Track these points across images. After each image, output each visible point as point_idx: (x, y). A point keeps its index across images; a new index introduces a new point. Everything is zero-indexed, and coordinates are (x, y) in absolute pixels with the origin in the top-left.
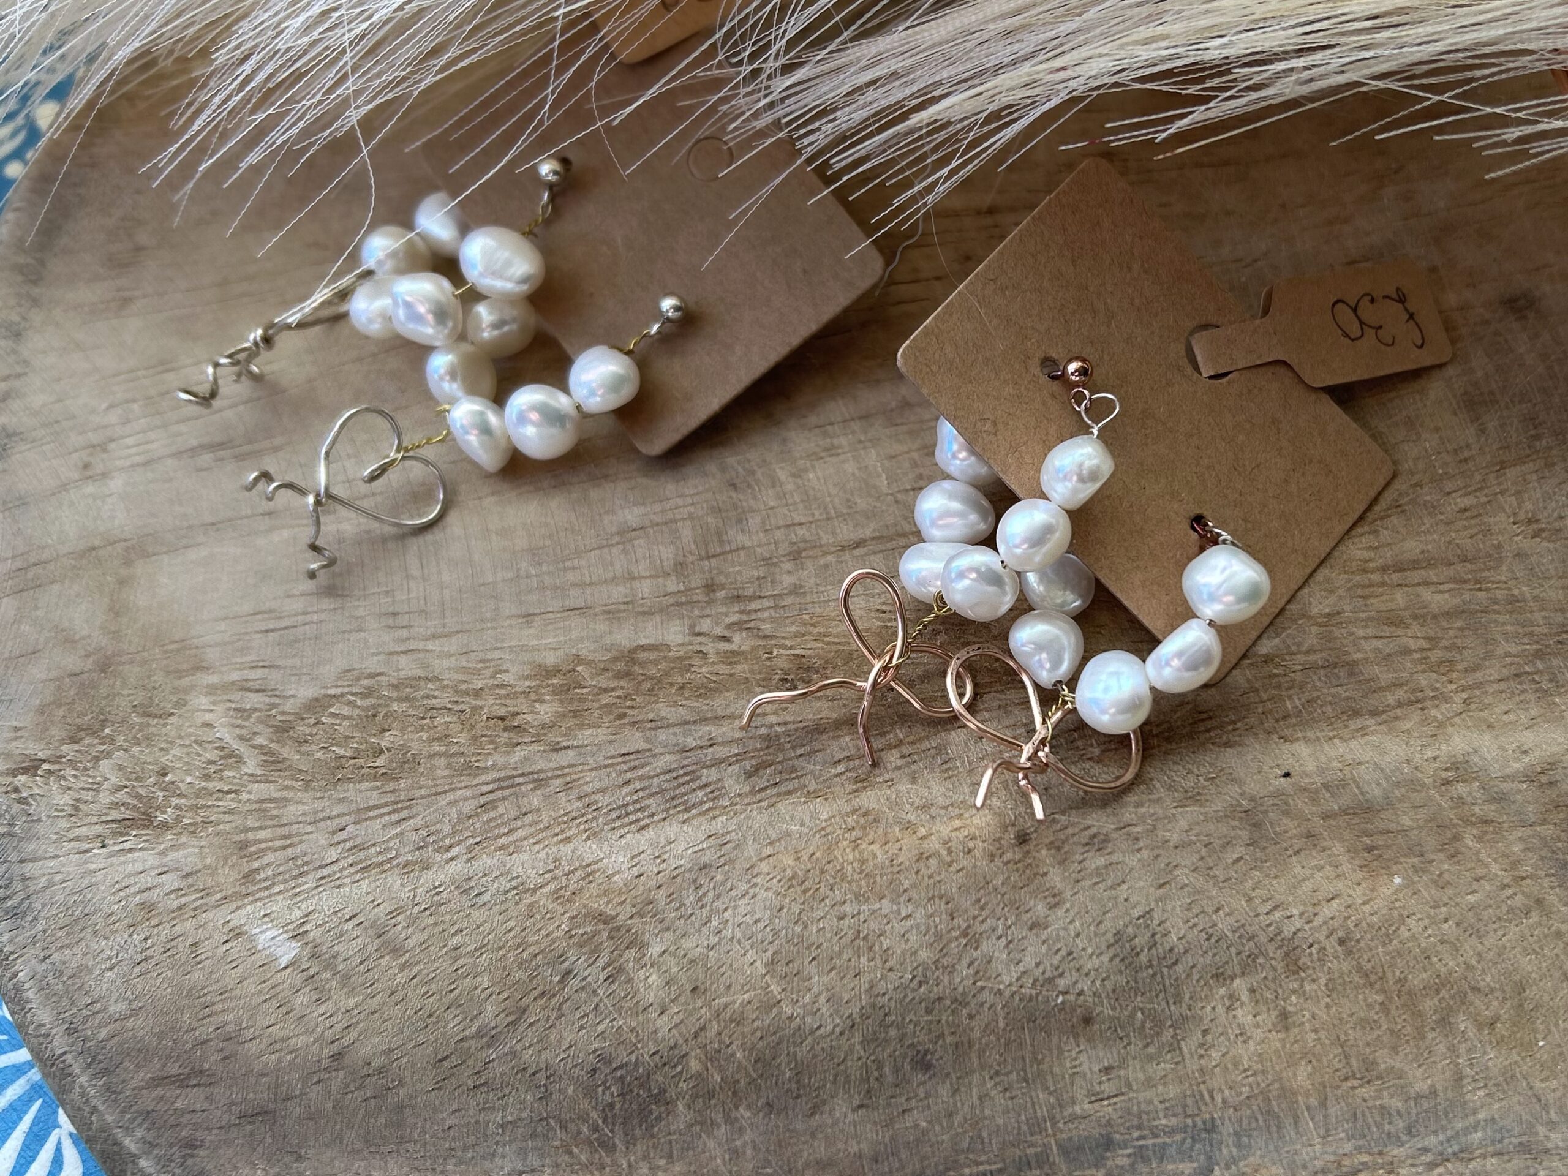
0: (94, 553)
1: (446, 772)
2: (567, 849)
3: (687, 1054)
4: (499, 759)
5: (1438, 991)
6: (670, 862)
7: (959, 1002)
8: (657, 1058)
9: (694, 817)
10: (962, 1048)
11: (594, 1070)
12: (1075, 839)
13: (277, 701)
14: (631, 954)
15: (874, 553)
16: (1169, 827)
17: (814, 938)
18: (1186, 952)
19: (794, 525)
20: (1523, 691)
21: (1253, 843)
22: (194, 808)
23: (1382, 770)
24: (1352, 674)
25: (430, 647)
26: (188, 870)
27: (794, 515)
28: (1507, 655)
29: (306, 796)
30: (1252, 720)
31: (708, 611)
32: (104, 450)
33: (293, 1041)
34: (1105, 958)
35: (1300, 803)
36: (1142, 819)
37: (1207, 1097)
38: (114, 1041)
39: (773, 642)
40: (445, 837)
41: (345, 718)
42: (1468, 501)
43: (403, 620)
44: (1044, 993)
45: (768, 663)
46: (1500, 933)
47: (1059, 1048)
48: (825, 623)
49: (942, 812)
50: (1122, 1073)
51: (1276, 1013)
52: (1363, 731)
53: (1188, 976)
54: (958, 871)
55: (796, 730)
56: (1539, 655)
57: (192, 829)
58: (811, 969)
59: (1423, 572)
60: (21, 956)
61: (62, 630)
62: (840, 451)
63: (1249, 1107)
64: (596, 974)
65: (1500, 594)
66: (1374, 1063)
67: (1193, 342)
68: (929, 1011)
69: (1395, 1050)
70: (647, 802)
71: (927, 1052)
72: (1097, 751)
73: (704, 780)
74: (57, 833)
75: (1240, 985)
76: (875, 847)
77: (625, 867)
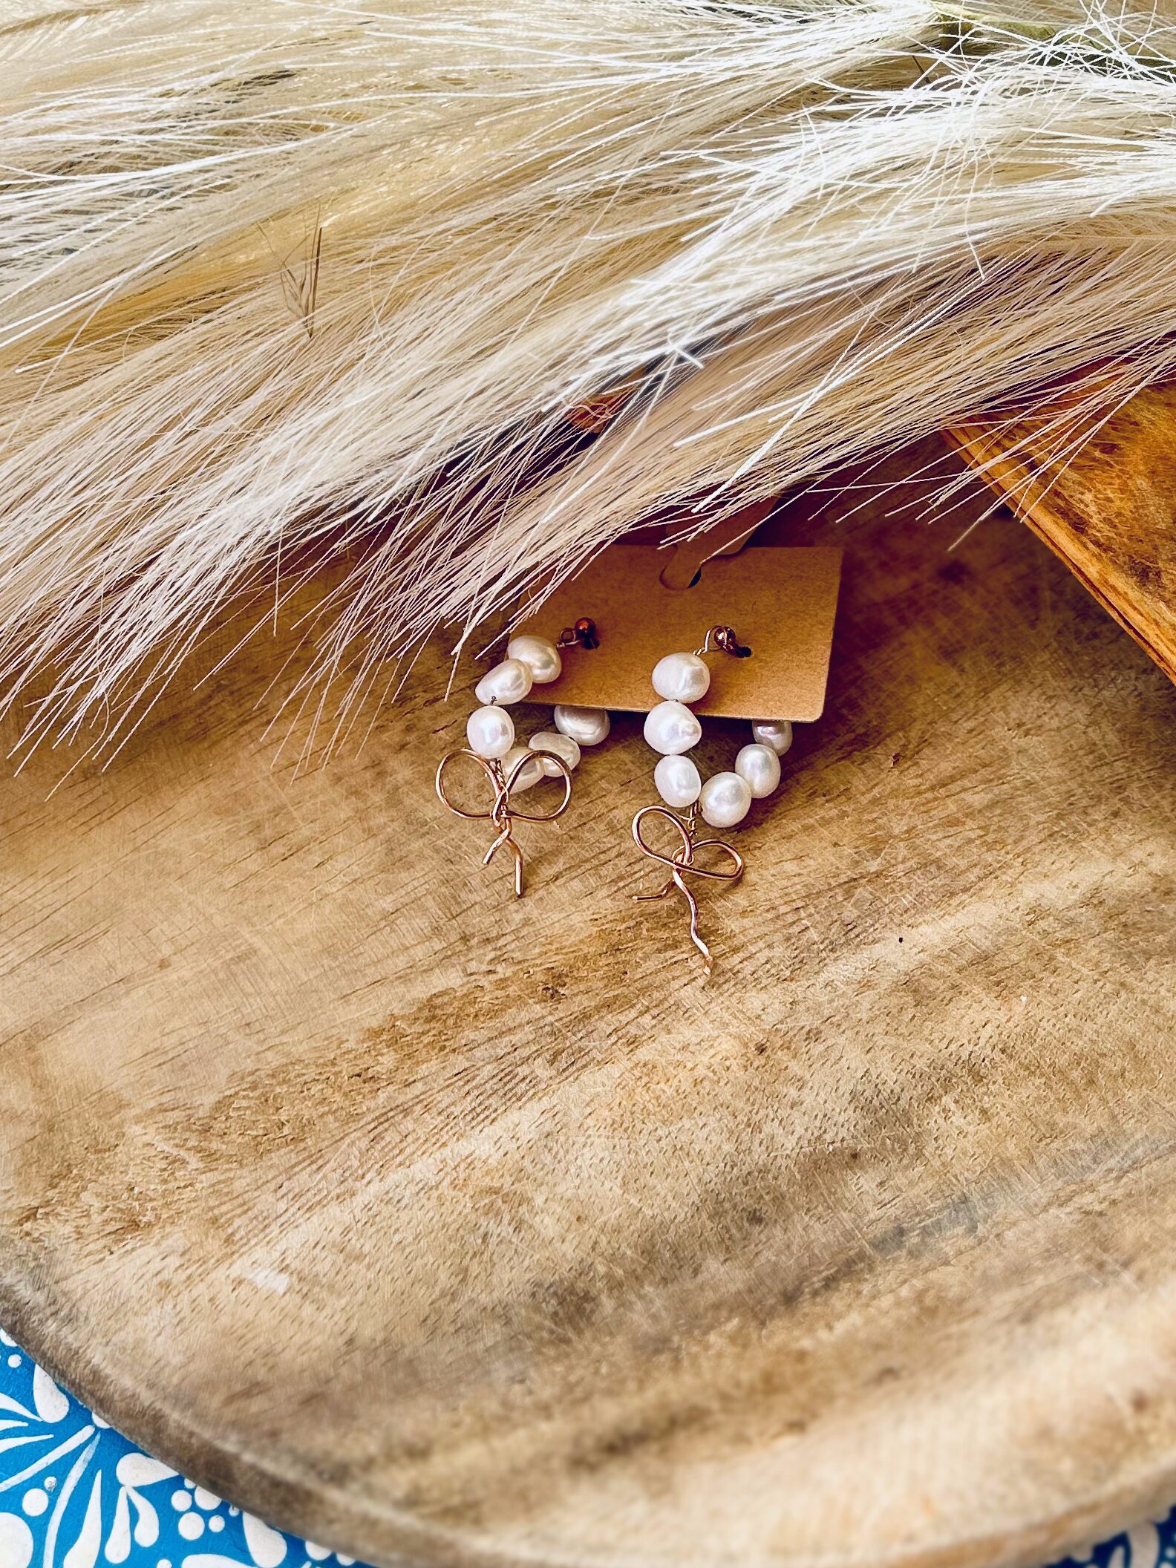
1: (337, 1124)
2: (446, 1151)
3: (593, 1263)
4: (369, 1103)
6: (523, 1138)
7: (764, 1171)
8: (573, 1272)
10: (778, 1201)
11: (533, 1294)
12: (797, 1038)
14: (523, 1209)
16: (858, 1010)
17: (646, 1160)
18: (902, 1090)
22: (167, 1205)
25: (284, 1040)
26: (181, 1250)
31: (471, 956)
34: (850, 1111)
37: (954, 1181)
39: (527, 964)
40: (356, 1170)
41: (245, 1109)
43: (256, 1027)
44: (818, 1147)
45: (529, 980)
47: (843, 1180)
48: (559, 939)
49: (698, 1048)
50: (891, 1183)
51: (978, 1111)
53: (910, 1105)
54: (726, 1084)
57: (170, 1220)
58: (652, 1181)
63: (985, 1178)
64: (506, 1230)
66: (1055, 1124)
68: (745, 1183)
69: (1065, 1111)
71: (755, 1210)
73: (521, 1076)
74: (73, 1254)
75: (947, 1101)
76: (662, 1085)
77: (493, 1150)
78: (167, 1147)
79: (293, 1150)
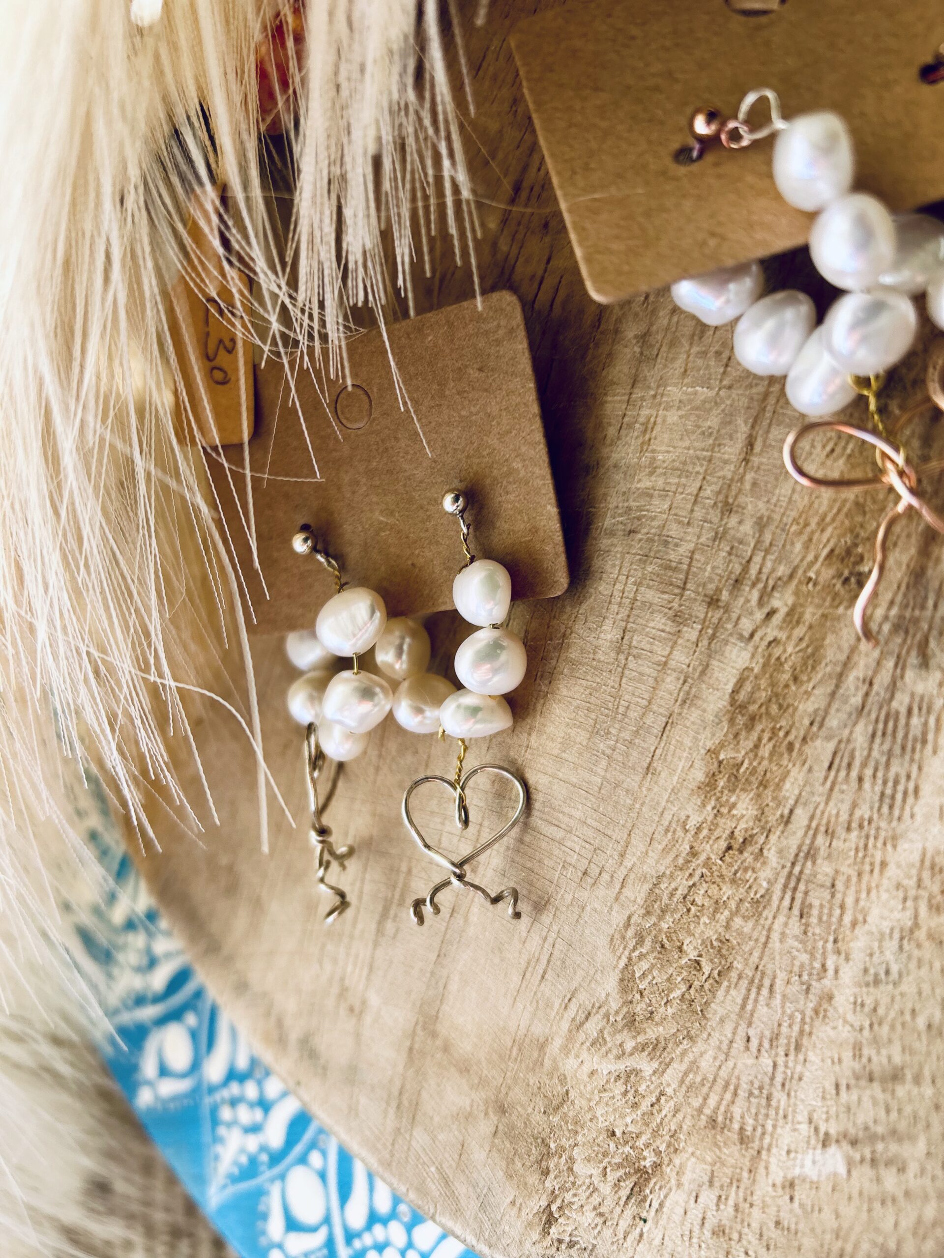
0: (414, 1051)
1: (750, 924)
2: (892, 871)
4: (765, 874)
9: (936, 739)
15: (768, 432)
19: (697, 495)
25: (629, 865)
27: (688, 491)
29: (700, 1046)
31: (734, 616)
32: (347, 989)
33: (926, 1217)
39: (800, 572)
40: (811, 964)
41: (650, 970)
43: (594, 870)
45: (819, 588)
48: (811, 512)
55: (905, 595)
57: (672, 1149)
61: (458, 1115)
62: (652, 420)
70: (891, 775)
73: (903, 710)
74: (613, 1243)
78: (608, 1066)
79: (729, 987)
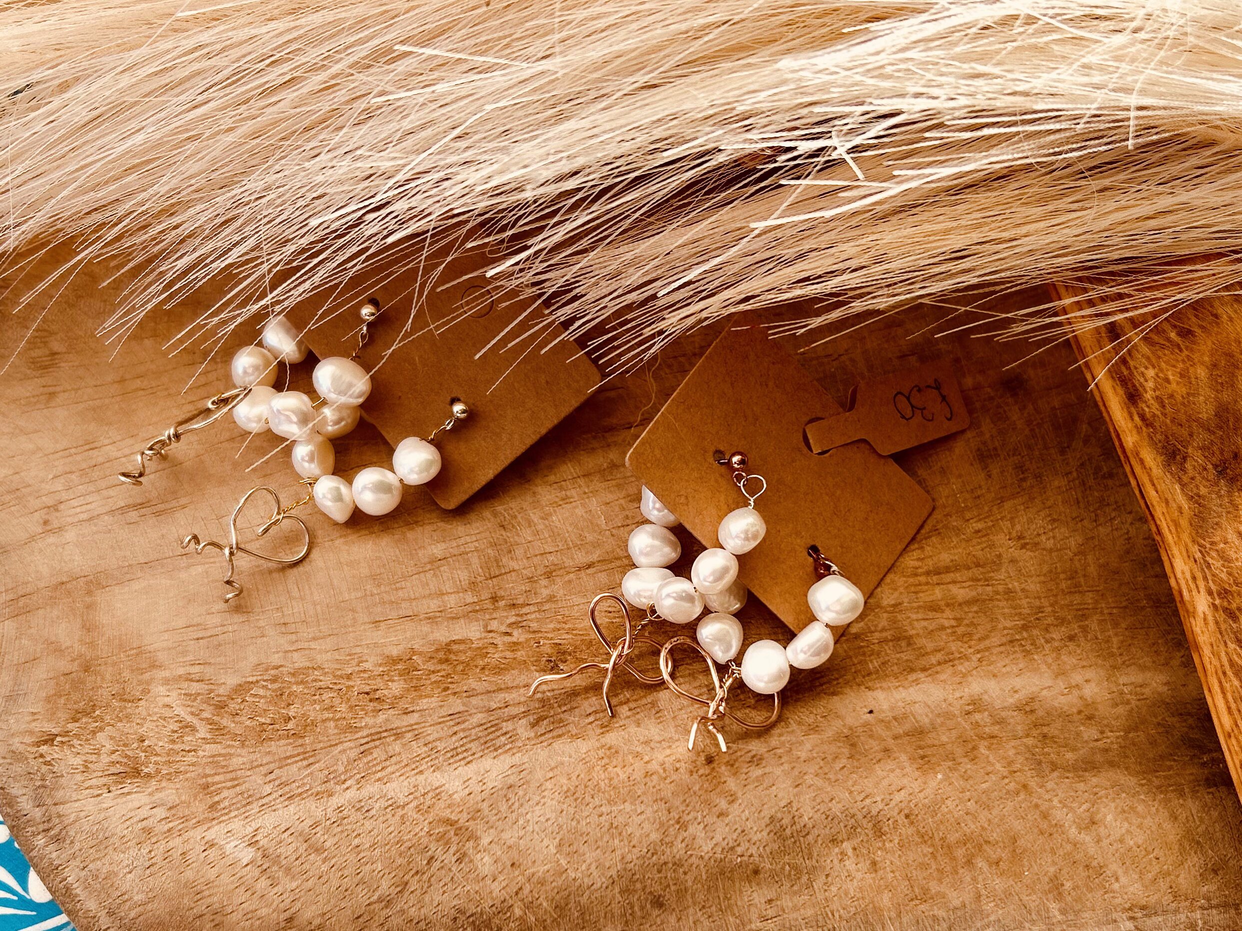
0: (64, 587)
1: (336, 731)
2: (421, 778)
3: (512, 905)
4: (369, 720)
5: (965, 844)
6: (488, 784)
7: (678, 864)
8: (494, 908)
9: (500, 754)
10: (682, 893)
11: (455, 919)
12: (742, 759)
13: (212, 687)
14: (471, 844)
15: (601, 572)
16: (800, 748)
17: (584, 829)
18: (814, 827)
19: (546, 553)
20: (1015, 652)
21: (851, 757)
22: (168, 763)
23: (929, 707)
24: (909, 644)
25: (313, 647)
26: (170, 804)
27: (545, 546)
28: (1005, 628)
29: (244, 752)
30: (849, 677)
31: (494, 615)
32: (57, 510)
33: (259, 912)
34: (765, 833)
35: (880, 730)
36: (783, 744)
37: (830, 915)
38: (141, 918)
39: (540, 635)
40: (340, 775)
41: (261, 697)
42: (980, 526)
43: (292, 628)
44: (729, 856)
45: (537, 650)
46: (1001, 806)
47: (740, 890)
48: (573, 621)
49: (658, 745)
50: (779, 903)
51: (869, 862)
52: (917, 682)
53: (816, 842)
54: (671, 783)
55: (561, 694)
56: (1025, 627)
57: (168, 777)
58: (584, 848)
59: (952, 575)
60: (67, 867)
61: (52, 643)
62: (572, 500)
63: (855, 920)
64: (450, 858)
65: (1000, 588)
66: (928, 889)
67: (807, 431)
68: (659, 871)
69: (940, 881)
70: (468, 746)
71: (660, 896)
72: (753, 701)
73: (504, 730)
74: (76, 784)
75: (847, 846)
76: (618, 770)
77: (460, 788)
78: (183, 713)
79: (291, 744)
